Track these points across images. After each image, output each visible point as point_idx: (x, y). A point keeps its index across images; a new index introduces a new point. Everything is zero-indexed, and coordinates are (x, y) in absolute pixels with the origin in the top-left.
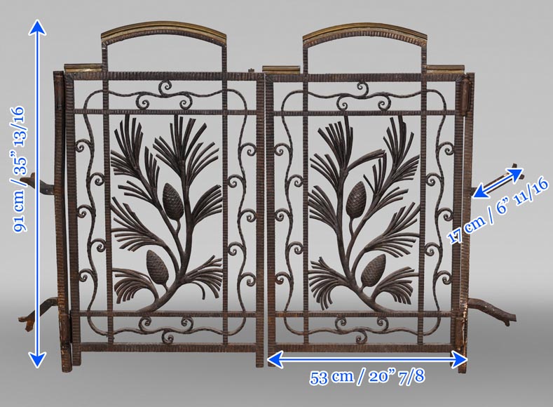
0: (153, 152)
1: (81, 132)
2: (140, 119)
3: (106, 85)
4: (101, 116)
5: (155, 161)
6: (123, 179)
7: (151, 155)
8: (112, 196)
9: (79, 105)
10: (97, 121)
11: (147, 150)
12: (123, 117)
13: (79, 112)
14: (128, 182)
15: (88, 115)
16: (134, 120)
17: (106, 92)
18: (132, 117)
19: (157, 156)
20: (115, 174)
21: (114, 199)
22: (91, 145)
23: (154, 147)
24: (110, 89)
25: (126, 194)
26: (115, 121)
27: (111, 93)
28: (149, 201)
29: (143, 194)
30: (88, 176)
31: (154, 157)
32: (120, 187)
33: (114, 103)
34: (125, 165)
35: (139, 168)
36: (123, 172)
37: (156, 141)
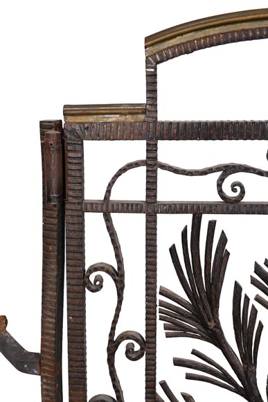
0: (250, 291)
1: (96, 249)
2: (225, 223)
3: (152, 150)
4: (141, 218)
5: (255, 311)
6: (185, 346)
7: (247, 299)
8: (159, 379)
9: (93, 191)
10: (131, 227)
11: (238, 289)
12: (187, 219)
13: (94, 207)
14: (194, 352)
15: (113, 215)
16: (212, 225)
17: (152, 164)
18: (206, 219)
19: (258, 299)
20: (168, 336)
21: (164, 385)
22: (119, 277)
23: (254, 282)
24: (161, 158)
25: (189, 377)
26: (171, 228)
27: (164, 167)
28: (237, 390)
29: (225, 376)
30: (111, 341)
31: (252, 302)
32: (178, 362)
33: (170, 188)
34: (190, 318)
35: (218, 326)
36: (184, 332)
37: (258, 269)
